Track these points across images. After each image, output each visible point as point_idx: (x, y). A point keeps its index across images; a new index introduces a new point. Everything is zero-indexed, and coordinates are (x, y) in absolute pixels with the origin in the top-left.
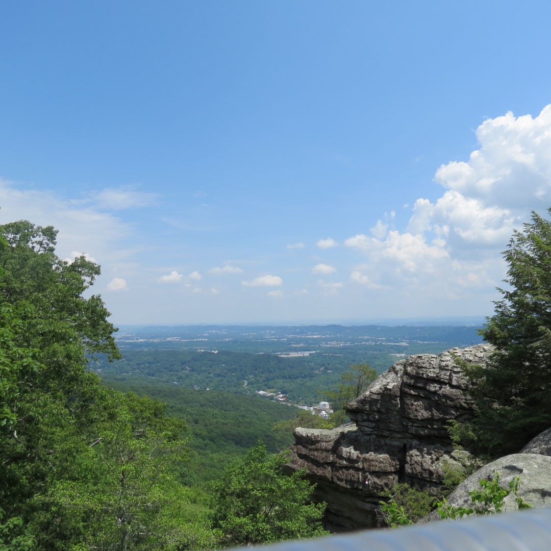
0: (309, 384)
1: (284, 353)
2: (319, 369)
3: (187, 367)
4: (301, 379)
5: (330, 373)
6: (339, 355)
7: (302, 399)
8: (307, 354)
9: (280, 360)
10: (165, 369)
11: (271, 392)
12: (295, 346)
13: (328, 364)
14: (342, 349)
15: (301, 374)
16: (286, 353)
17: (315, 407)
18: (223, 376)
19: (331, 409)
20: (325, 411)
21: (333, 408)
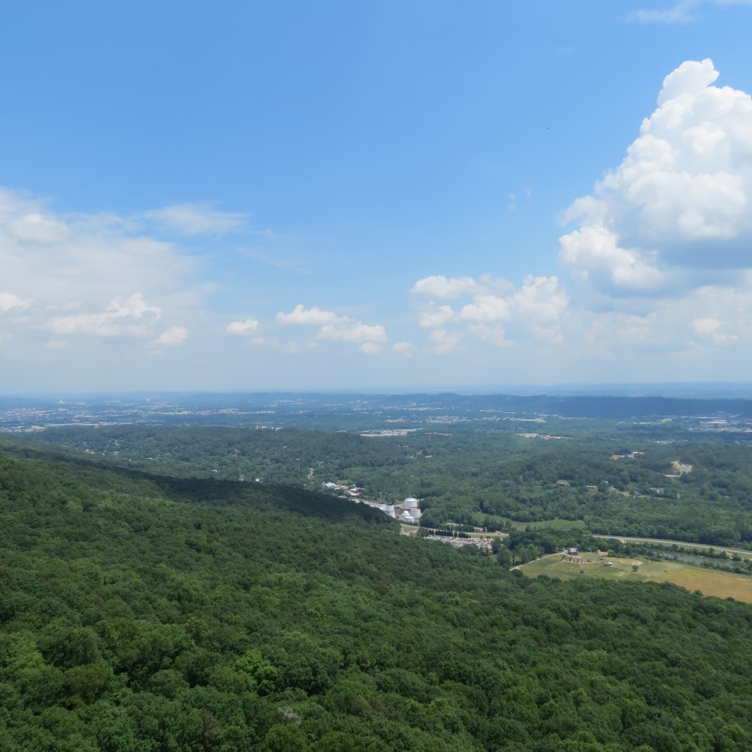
0: (396, 473)
1: (374, 431)
2: (415, 453)
3: (236, 450)
4: (386, 467)
5: (428, 459)
6: (446, 435)
7: (383, 494)
8: (404, 432)
9: (362, 441)
10: (205, 451)
11: (344, 485)
12: (391, 421)
13: (429, 447)
14: (452, 427)
15: (387, 460)
16: (377, 431)
17: (399, 506)
18: (282, 462)
19: (418, 508)
20: (408, 510)
21: (422, 507)
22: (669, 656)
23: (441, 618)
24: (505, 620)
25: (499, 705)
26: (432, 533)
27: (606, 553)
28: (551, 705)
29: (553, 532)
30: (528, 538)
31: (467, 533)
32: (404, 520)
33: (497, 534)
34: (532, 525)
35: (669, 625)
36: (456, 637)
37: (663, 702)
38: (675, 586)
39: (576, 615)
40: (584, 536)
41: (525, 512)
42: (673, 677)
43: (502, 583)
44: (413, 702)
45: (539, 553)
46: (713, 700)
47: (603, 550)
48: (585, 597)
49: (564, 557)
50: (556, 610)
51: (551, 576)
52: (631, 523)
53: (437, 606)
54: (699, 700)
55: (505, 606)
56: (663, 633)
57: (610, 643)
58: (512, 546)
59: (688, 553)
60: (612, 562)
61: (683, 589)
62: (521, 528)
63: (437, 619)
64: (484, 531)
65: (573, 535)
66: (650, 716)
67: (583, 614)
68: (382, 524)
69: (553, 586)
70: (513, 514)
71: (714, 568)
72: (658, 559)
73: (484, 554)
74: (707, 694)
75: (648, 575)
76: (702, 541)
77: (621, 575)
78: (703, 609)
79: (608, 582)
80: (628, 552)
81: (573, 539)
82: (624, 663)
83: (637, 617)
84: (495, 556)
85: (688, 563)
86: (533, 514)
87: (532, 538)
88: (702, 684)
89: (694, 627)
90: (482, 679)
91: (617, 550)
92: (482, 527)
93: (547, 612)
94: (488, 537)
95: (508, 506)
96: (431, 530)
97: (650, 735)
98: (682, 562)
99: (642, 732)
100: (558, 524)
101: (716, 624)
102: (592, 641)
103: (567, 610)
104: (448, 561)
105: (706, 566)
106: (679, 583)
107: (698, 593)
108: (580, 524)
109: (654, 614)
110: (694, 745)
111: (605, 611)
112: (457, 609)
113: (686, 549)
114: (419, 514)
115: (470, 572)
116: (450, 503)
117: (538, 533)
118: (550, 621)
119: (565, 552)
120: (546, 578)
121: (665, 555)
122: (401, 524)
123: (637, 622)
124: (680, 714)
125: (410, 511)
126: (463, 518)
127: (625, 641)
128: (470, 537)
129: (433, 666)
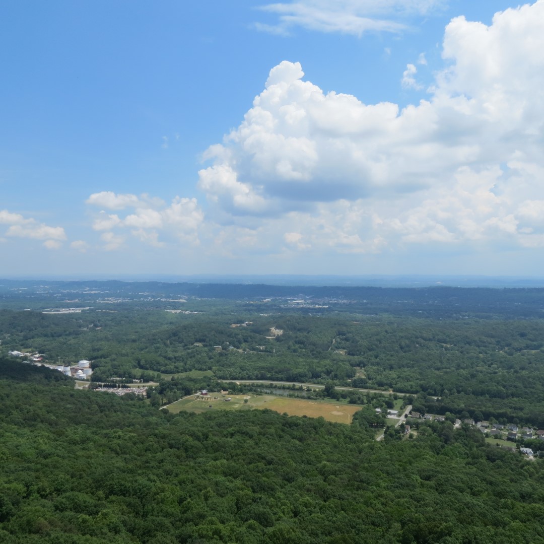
0: (72, 341)
1: (54, 309)
2: (87, 326)
4: (64, 337)
5: (98, 330)
6: (113, 311)
7: (61, 358)
8: (79, 310)
9: (44, 317)
11: (27, 352)
12: (69, 302)
13: (99, 321)
14: (117, 306)
15: (65, 331)
16: (56, 309)
17: (74, 367)
19: (90, 367)
20: (82, 370)
21: (93, 367)
22: (267, 458)
23: (107, 449)
24: (156, 446)
25: (150, 508)
26: (100, 386)
27: (227, 392)
28: (189, 503)
29: (191, 380)
30: (173, 385)
31: (127, 385)
32: (78, 378)
33: (151, 383)
34: (176, 376)
35: (267, 437)
36: (119, 462)
37: (263, 489)
38: (271, 411)
39: (206, 437)
40: (212, 381)
41: (171, 367)
42: (270, 472)
43: (153, 419)
44: (84, 516)
45: (181, 395)
46: (294, 483)
47: (225, 390)
48: (212, 424)
49: (198, 397)
50: (193, 435)
51: (189, 411)
52: (243, 370)
53: (104, 441)
54: (285, 485)
55: (156, 435)
56: (263, 443)
57: (229, 454)
58: (162, 391)
59: (280, 388)
60: (231, 398)
61: (276, 413)
62: (167, 378)
63: (104, 450)
64: (141, 382)
65: (205, 381)
66: (254, 500)
67: (211, 436)
68: (59, 382)
69: (190, 418)
70: (162, 368)
71: (295, 397)
72: (260, 394)
73: (140, 399)
74: (290, 480)
75: (254, 405)
76: (288, 380)
77: (237, 406)
78: (288, 424)
79: (228, 412)
80: (241, 390)
81: (204, 384)
82: (238, 466)
83: (247, 434)
84: (149, 400)
85: (280, 395)
86: (176, 367)
87: (176, 385)
88: (287, 474)
89: (283, 437)
90: (138, 491)
91: (234, 390)
92: (139, 379)
93: (187, 437)
94: (143, 387)
95: (158, 363)
96: (100, 383)
97: (254, 513)
98: (276, 395)
99: (250, 512)
100: (194, 374)
101: (297, 433)
102: (217, 454)
103: (200, 434)
104: (113, 406)
105: (290, 396)
106: (273, 409)
107: (285, 414)
108: (209, 373)
109: (258, 431)
110: (282, 515)
111: (225, 432)
112: (120, 442)
113: (278, 386)
114: (90, 372)
115: (129, 413)
116: (115, 363)
117: (180, 381)
118: (188, 443)
119: (199, 394)
120: (185, 413)
121: (265, 391)
122: (76, 381)
123: (247, 437)
124: (273, 496)
125: (83, 370)
126: (125, 373)
127: (239, 452)
128: (130, 387)
129: (100, 486)
